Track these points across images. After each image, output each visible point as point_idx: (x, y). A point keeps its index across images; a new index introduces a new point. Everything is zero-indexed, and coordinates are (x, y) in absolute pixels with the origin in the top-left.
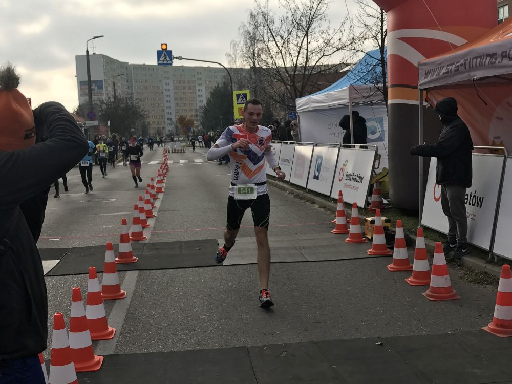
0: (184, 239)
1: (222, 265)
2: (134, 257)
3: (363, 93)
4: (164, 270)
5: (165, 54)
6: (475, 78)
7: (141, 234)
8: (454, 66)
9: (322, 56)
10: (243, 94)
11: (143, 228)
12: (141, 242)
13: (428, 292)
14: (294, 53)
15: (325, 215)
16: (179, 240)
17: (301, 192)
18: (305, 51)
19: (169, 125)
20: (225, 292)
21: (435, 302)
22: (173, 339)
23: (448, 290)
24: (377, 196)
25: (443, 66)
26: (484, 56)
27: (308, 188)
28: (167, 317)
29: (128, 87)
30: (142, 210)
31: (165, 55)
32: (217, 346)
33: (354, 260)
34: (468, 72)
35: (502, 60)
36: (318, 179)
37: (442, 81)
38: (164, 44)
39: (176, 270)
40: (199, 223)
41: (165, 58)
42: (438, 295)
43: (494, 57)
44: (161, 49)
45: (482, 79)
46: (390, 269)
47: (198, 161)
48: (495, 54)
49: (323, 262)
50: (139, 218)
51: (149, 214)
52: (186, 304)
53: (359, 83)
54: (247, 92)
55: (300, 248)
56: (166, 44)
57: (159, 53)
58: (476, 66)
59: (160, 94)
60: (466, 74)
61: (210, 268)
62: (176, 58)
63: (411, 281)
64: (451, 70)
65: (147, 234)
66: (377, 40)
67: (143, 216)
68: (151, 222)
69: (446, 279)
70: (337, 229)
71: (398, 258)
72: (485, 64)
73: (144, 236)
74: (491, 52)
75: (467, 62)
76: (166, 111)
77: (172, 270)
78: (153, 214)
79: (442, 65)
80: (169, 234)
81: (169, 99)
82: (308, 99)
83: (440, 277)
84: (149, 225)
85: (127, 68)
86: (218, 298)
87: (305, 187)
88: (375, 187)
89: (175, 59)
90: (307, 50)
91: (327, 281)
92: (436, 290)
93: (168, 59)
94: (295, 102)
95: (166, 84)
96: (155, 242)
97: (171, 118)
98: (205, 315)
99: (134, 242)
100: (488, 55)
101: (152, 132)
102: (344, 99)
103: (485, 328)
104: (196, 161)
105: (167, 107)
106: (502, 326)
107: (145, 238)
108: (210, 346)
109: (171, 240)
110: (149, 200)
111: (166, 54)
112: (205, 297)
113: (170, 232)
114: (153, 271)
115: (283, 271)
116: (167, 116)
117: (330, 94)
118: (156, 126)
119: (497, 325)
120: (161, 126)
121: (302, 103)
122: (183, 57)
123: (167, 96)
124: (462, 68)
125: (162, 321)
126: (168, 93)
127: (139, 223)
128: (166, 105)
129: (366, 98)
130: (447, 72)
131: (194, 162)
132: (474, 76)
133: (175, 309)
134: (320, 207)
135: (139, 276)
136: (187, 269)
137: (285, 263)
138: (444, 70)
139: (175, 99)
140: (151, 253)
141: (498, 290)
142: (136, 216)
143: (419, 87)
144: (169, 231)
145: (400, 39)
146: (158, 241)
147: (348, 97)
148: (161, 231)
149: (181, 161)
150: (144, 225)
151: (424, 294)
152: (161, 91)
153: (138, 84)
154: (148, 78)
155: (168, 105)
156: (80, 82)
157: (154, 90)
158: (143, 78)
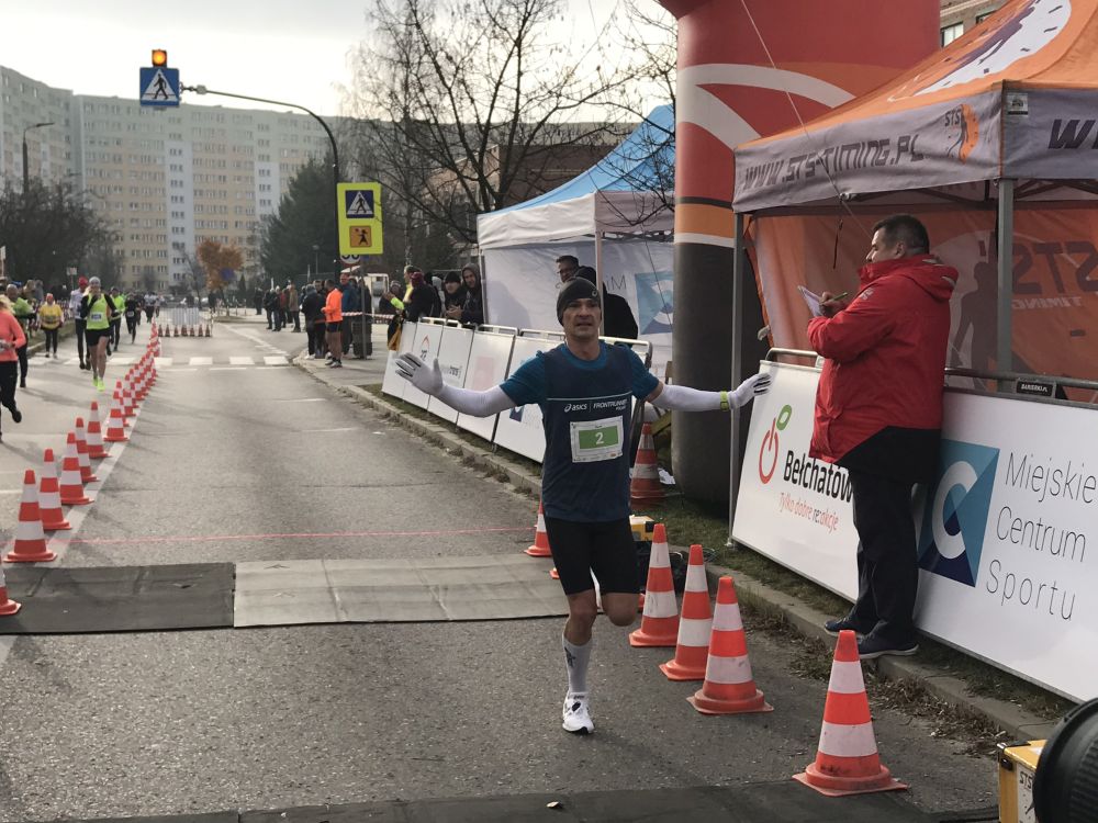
0: (149, 562)
1: (231, 627)
2: (11, 602)
3: (626, 211)
4: (81, 636)
5: (160, 78)
6: (847, 194)
7: (39, 545)
8: (804, 162)
9: (555, 110)
10: (363, 192)
11: (49, 531)
12: (37, 565)
13: (700, 695)
14: (483, 100)
15: (524, 511)
16: (138, 562)
17: (480, 452)
18: (515, 94)
19: (176, 261)
20: (222, 691)
21: (711, 718)
22: (65, 796)
23: (746, 690)
24: (645, 466)
25: (782, 162)
26: (864, 144)
27: (496, 441)
28: (65, 744)
29: (68, 155)
30: (49, 485)
31: (160, 81)
32: (170, 810)
33: (557, 620)
34: (833, 178)
35: (898, 159)
36: (520, 420)
37: (781, 196)
38: (159, 51)
39: (111, 635)
40: (199, 523)
41: (161, 88)
42: (720, 702)
43: (885, 148)
44: (150, 65)
45: (860, 197)
46: (633, 643)
47: (240, 360)
48: (885, 142)
49: (483, 624)
50: (36, 504)
51: (72, 497)
52: (117, 715)
53: (625, 187)
54: (376, 188)
55: (437, 589)
56: (165, 53)
57: (146, 75)
58: (848, 167)
59: (155, 178)
60: (830, 185)
61: (200, 632)
62: (190, 89)
63: (670, 671)
64: (798, 172)
65: (56, 548)
66: (669, 82)
67: (51, 501)
68: (74, 518)
69: (740, 664)
70: (538, 545)
71: (654, 615)
72: (865, 165)
73: (48, 551)
74: (877, 137)
75: (831, 156)
76: (172, 223)
77: (103, 636)
78: (85, 497)
79: (779, 160)
80: (116, 549)
81: (178, 192)
82: (503, 218)
83: (726, 660)
84: (67, 524)
85: (67, 106)
86: (202, 703)
87: (489, 438)
88: (641, 445)
89: (186, 92)
90: (518, 90)
91: (477, 668)
92: (716, 690)
93: (168, 90)
94: (474, 223)
95: (173, 152)
96: (76, 566)
97: (183, 244)
98: (158, 742)
99: (20, 566)
100: (872, 144)
101: (128, 277)
102: (585, 223)
103: (800, 777)
104: (234, 360)
105: (175, 214)
106: (832, 771)
107: (51, 555)
108: (153, 810)
109: (118, 563)
110: (76, 460)
111: (162, 77)
112: (169, 700)
113: (118, 543)
114: (52, 638)
115: (378, 642)
117: (556, 209)
118: (142, 263)
119: (822, 769)
120: (156, 263)
121: (490, 225)
122: (208, 89)
123: (174, 183)
124: (820, 171)
125: (49, 753)
126: (178, 176)
127: (35, 519)
128: (172, 207)
129: (632, 223)
130: (790, 178)
131: (228, 363)
132: (845, 190)
133: (86, 728)
134: (517, 491)
135: (16, 648)
136: (141, 635)
137: (389, 626)
138: (784, 172)
139: (195, 192)
140: (57, 594)
141: (829, 689)
142: (30, 500)
143: (734, 207)
144: (118, 540)
145: (702, 86)
146: (82, 566)
147: (593, 221)
148: (98, 539)
149: (196, 361)
150: (53, 523)
151: (691, 699)
152: (159, 170)
153: (97, 149)
154: (123, 133)
155: (177, 207)
157: (140, 169)
158: (112, 134)
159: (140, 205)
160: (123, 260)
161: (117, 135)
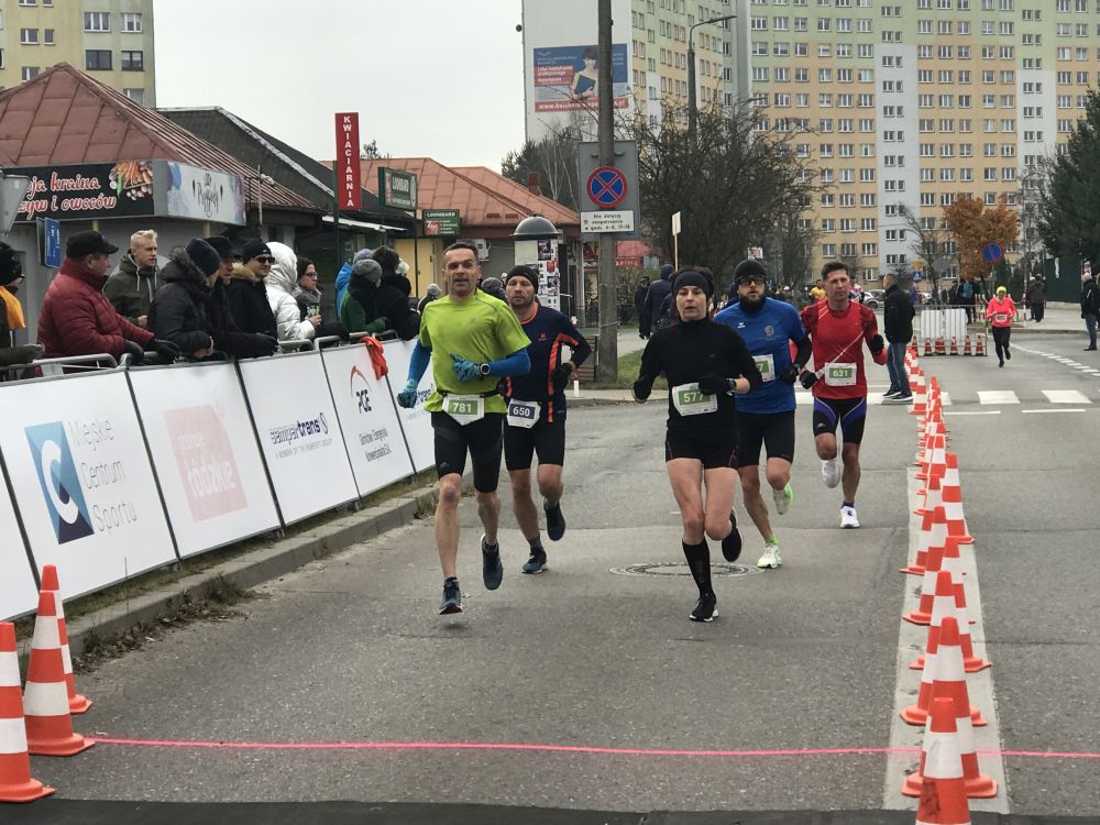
19: (891, 234)
29: (727, 72)
47: (1063, 397)
59: (859, 103)
76: (885, 174)
81: (894, 124)
95: (887, 61)
97: (902, 210)
104: (1055, 396)
105: (889, 160)
116: (886, 198)
118: (836, 238)
120: (859, 238)
123: (888, 111)
126: (893, 99)
128: (886, 149)
131: (1045, 401)
139: (922, 122)
152: (864, 90)
153: (771, 61)
154: (811, 35)
155: (894, 149)
156: (536, 51)
157: (836, 88)
158: (792, 37)
159: (835, 149)
160: (812, 233)
161: (802, 37)
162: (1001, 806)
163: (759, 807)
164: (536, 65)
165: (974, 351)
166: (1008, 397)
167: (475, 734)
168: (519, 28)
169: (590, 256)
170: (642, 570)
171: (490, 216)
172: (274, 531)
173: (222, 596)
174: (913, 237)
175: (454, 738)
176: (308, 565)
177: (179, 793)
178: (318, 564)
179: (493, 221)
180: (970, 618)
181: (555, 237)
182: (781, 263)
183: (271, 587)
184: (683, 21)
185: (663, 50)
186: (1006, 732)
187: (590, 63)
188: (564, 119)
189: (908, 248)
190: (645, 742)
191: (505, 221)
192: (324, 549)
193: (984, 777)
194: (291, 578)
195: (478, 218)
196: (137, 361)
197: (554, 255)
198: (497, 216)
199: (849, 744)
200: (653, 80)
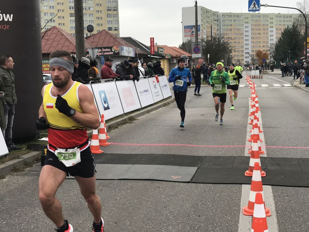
19: (246, 57)
29: (218, 29)
59: (241, 34)
76: (245, 47)
81: (247, 38)
85: (218, 16)
89: (262, 6)
95: (246, 27)
97: (248, 53)
104: (275, 85)
105: (246, 44)
116: (245, 51)
118: (236, 58)
122: (269, 5)
123: (246, 36)
126: (247, 34)
128: (245, 42)
131: (273, 86)
139: (252, 38)
140: (274, 168)
146: (275, 156)
149: (263, 85)
152: (242, 32)
153: (225, 27)
154: (233, 23)
155: (247, 42)
156: (185, 26)
157: (237, 32)
158: (229, 23)
160: (232, 57)
161: (231, 23)
162: (265, 156)
163: (223, 155)
164: (184, 29)
165: (261, 77)
166: (267, 85)
167: (174, 143)
168: (182, 22)
169: (194, 62)
170: (202, 115)
171: (176, 55)
172: (140, 109)
173: (131, 119)
174: (250, 58)
175: (170, 144)
176: (146, 114)
177: (125, 152)
178: (147, 114)
179: (177, 56)
180: (260, 123)
181: (187, 58)
182: (227, 63)
183: (140, 118)
184: (210, 21)
185: (206, 26)
186: (266, 143)
187: (194, 28)
188: (189, 38)
189: (249, 60)
190: (203, 144)
191: (179, 56)
192: (148, 112)
193: (262, 151)
194: (143, 116)
195: (174, 56)
196: (117, 80)
197: (187, 62)
198: (178, 55)
199: (239, 145)
200: (205, 31)
